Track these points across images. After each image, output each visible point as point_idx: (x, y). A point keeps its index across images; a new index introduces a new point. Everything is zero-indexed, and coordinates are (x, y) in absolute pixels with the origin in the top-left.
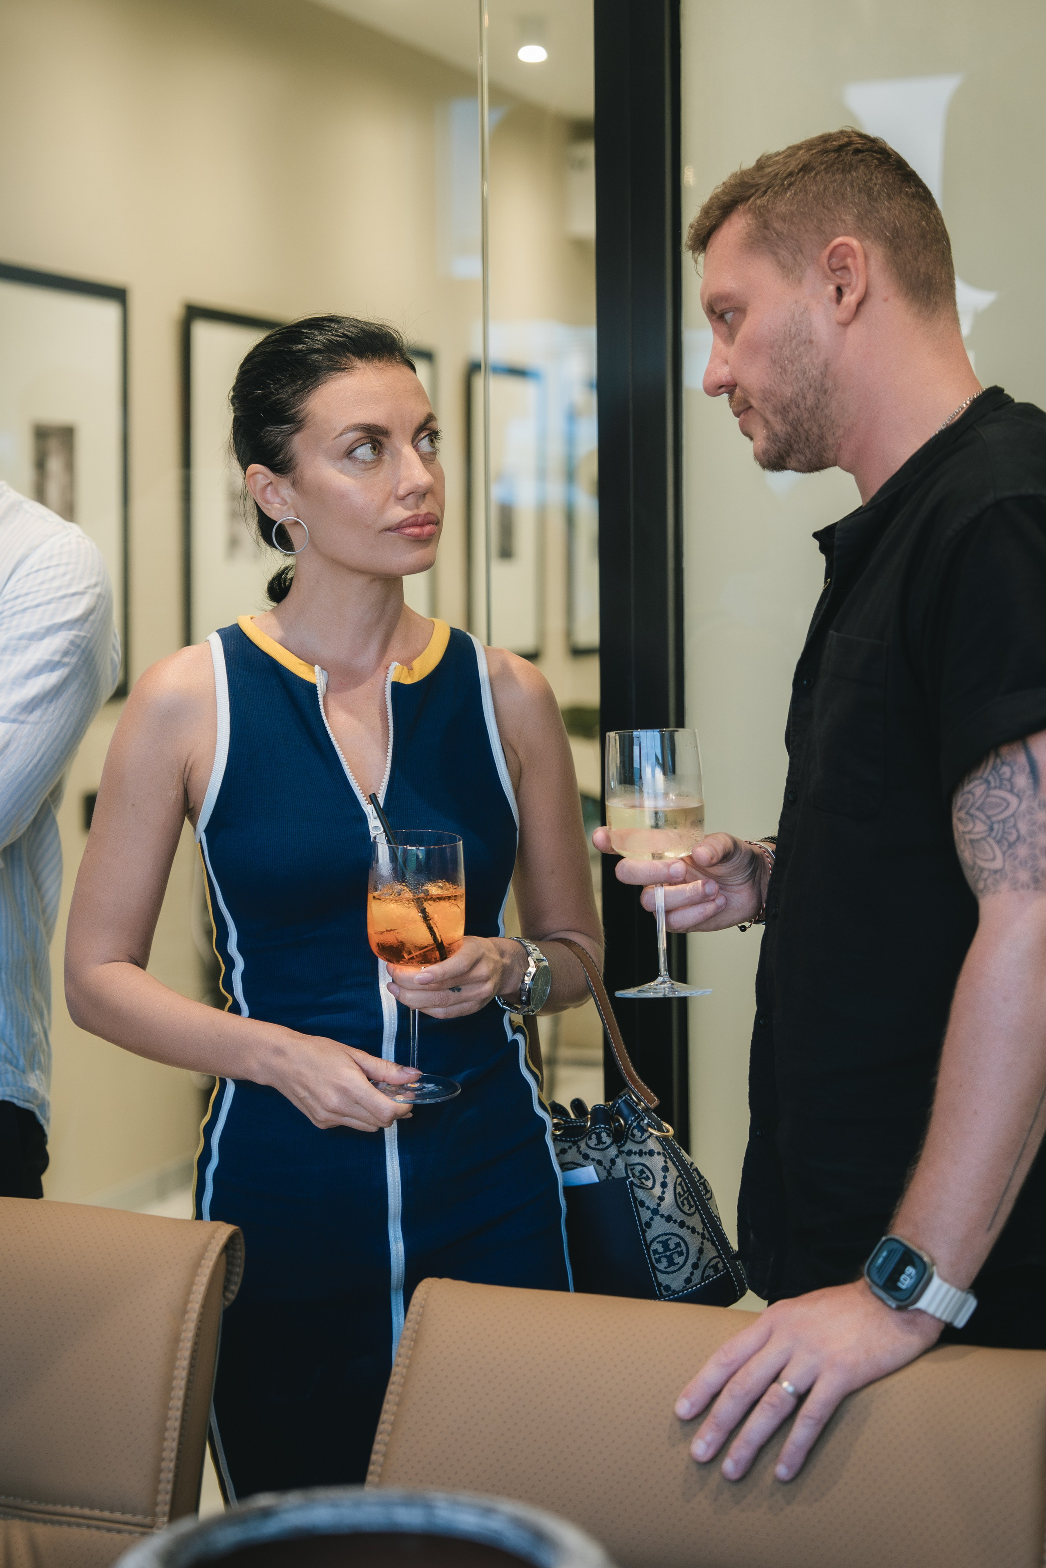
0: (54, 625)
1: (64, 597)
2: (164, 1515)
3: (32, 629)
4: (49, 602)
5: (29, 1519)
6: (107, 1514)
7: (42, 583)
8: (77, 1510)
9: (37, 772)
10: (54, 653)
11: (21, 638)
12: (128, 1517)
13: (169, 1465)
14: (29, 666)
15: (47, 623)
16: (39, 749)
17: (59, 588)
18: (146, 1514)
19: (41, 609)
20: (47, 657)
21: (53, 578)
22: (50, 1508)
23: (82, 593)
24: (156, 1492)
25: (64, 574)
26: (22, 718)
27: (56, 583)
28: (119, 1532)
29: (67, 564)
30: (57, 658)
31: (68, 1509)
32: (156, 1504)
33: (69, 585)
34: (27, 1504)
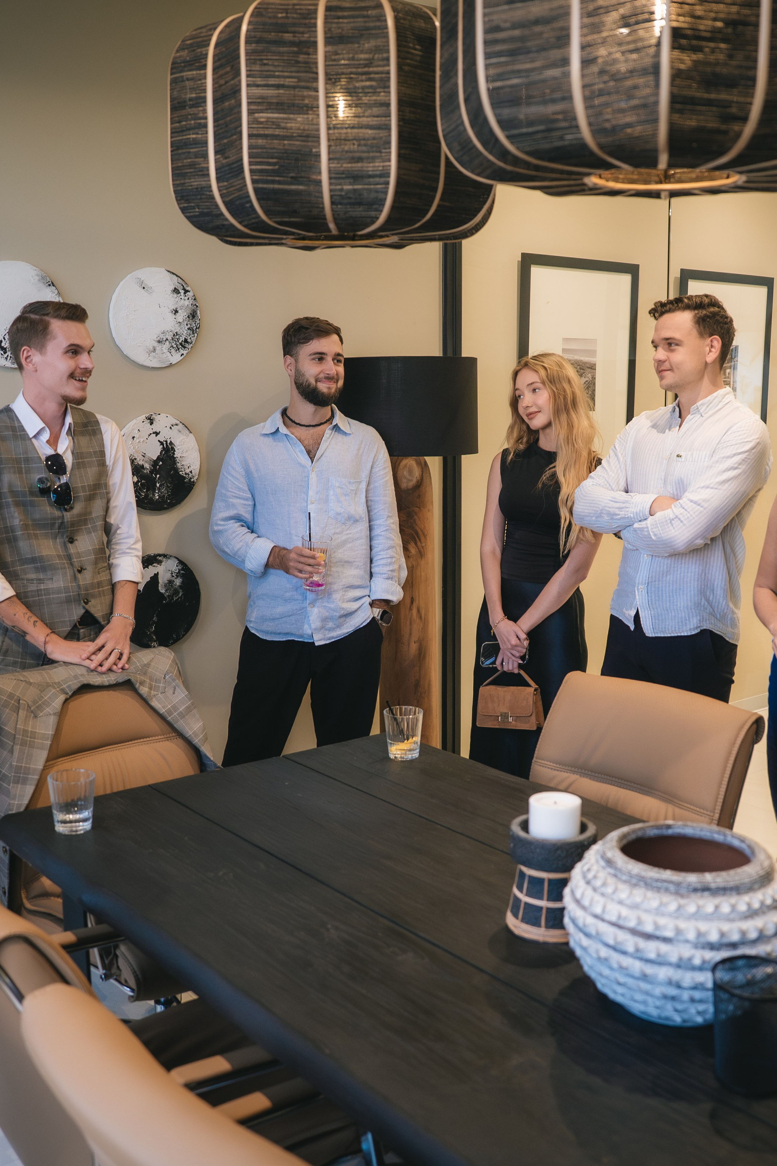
0: (737, 453)
1: (743, 442)
2: (717, 813)
3: (728, 454)
4: (736, 444)
5: (674, 805)
6: (698, 809)
7: (735, 437)
8: (689, 806)
9: (724, 508)
10: (736, 463)
11: (723, 458)
12: (705, 812)
13: (720, 800)
14: (724, 468)
15: (734, 452)
16: (726, 500)
17: (741, 439)
18: (711, 812)
19: (733, 447)
20: (732, 465)
21: (739, 436)
22: (681, 803)
23: (751, 441)
24: (716, 805)
25: (744, 434)
26: (719, 487)
27: (740, 437)
28: (701, 816)
29: (747, 430)
30: (736, 466)
31: (686, 805)
32: (715, 809)
33: (745, 438)
34: (675, 801)
